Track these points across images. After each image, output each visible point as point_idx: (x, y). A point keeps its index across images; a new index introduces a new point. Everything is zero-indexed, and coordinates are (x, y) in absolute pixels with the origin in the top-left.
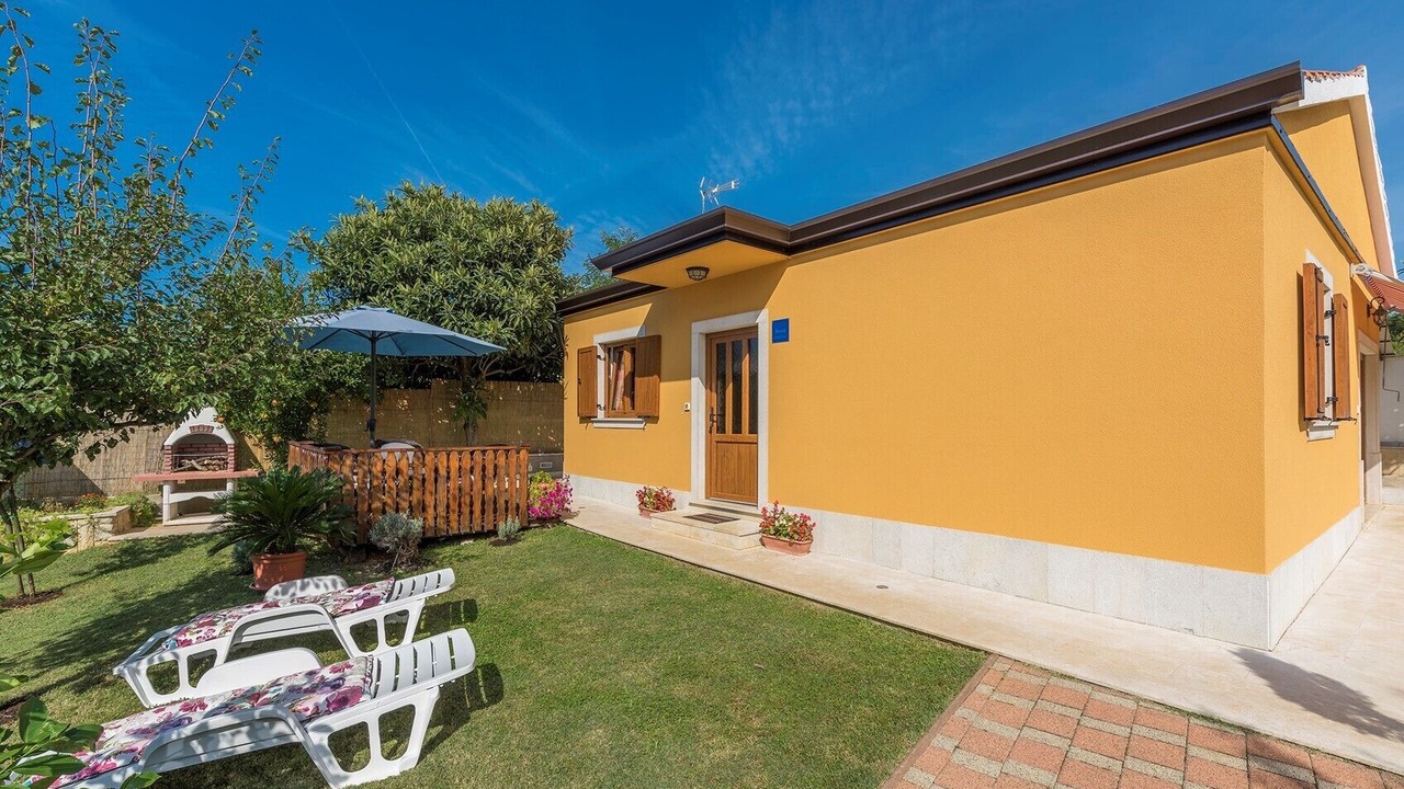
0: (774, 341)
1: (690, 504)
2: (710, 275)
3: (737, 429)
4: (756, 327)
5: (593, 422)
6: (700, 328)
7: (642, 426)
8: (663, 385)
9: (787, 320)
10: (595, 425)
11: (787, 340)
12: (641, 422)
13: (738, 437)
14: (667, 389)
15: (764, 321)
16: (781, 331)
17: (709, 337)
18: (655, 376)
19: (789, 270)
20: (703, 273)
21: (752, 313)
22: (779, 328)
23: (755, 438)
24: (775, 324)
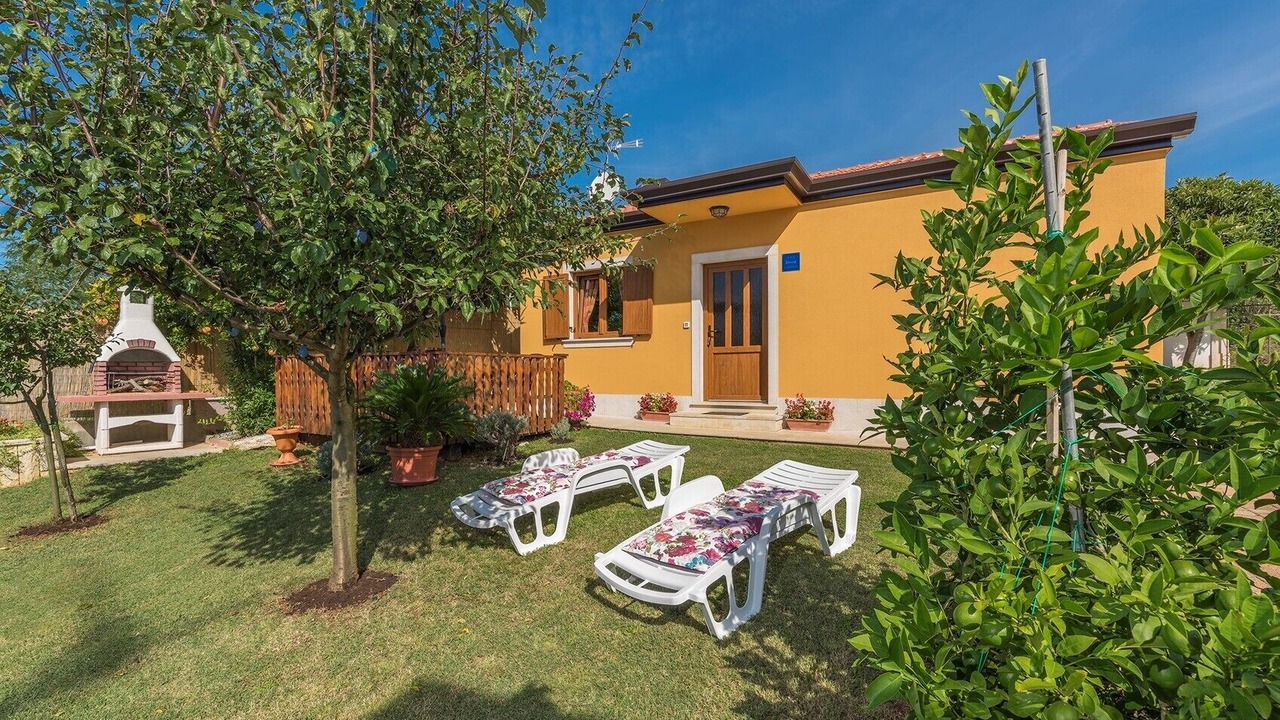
0: (784, 270)
1: (691, 406)
2: (729, 213)
3: (737, 340)
4: (767, 257)
5: (563, 343)
6: (699, 259)
7: (630, 344)
8: (656, 309)
9: (797, 255)
10: (565, 346)
11: (798, 269)
12: (630, 341)
13: (739, 349)
14: (660, 311)
15: (774, 255)
16: (791, 262)
17: (706, 267)
18: (650, 300)
19: (800, 215)
20: (722, 211)
21: (766, 247)
22: (789, 260)
23: (758, 348)
24: (785, 257)
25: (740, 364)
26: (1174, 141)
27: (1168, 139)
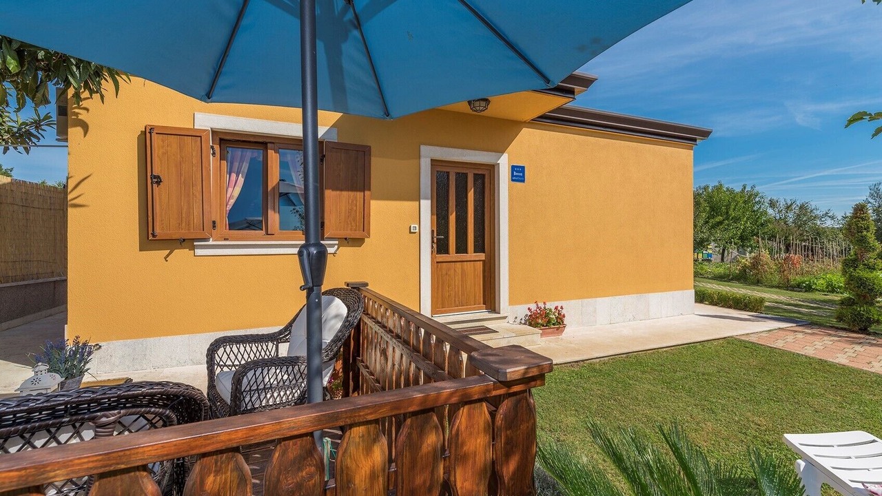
0: (513, 179)
3: (461, 248)
4: (498, 164)
5: (196, 247)
9: (525, 168)
10: (200, 252)
11: (523, 181)
13: (462, 256)
15: (504, 164)
16: (518, 174)
17: (434, 163)
18: (367, 193)
19: (525, 131)
20: (483, 104)
21: (496, 155)
22: (517, 172)
23: (482, 256)
24: (513, 168)
25: (463, 273)
26: (698, 142)
27: (695, 140)
